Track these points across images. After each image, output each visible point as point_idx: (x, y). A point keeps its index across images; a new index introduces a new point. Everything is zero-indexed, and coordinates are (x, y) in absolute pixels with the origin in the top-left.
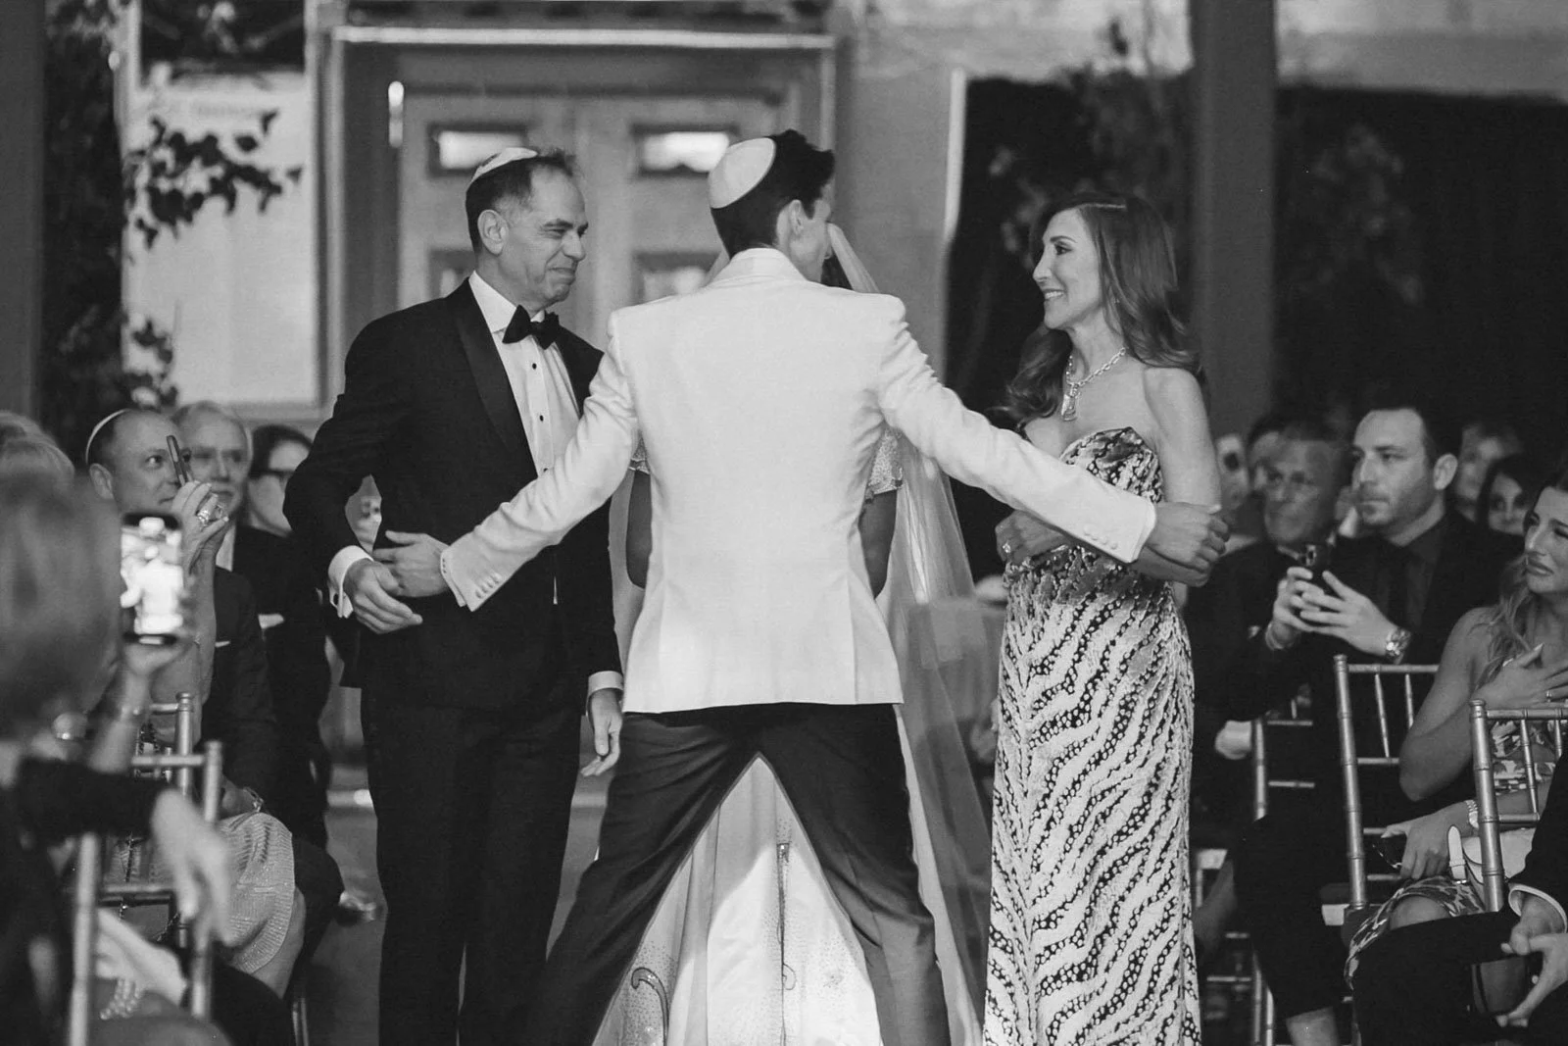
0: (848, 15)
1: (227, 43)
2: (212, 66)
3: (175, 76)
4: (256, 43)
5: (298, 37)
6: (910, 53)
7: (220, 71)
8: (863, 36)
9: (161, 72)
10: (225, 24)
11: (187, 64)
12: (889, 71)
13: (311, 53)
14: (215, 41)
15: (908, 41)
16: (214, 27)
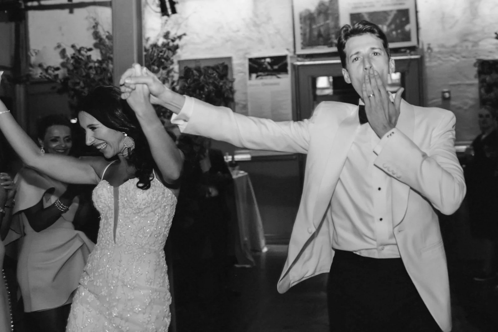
0: (422, 49)
1: (269, 67)
2: (266, 73)
3: (257, 76)
4: (276, 67)
5: (286, 65)
6: (439, 58)
7: (268, 75)
8: (427, 55)
9: (254, 76)
10: (269, 63)
11: (260, 73)
12: (434, 64)
13: (289, 68)
14: (266, 67)
15: (439, 56)
16: (266, 63)
